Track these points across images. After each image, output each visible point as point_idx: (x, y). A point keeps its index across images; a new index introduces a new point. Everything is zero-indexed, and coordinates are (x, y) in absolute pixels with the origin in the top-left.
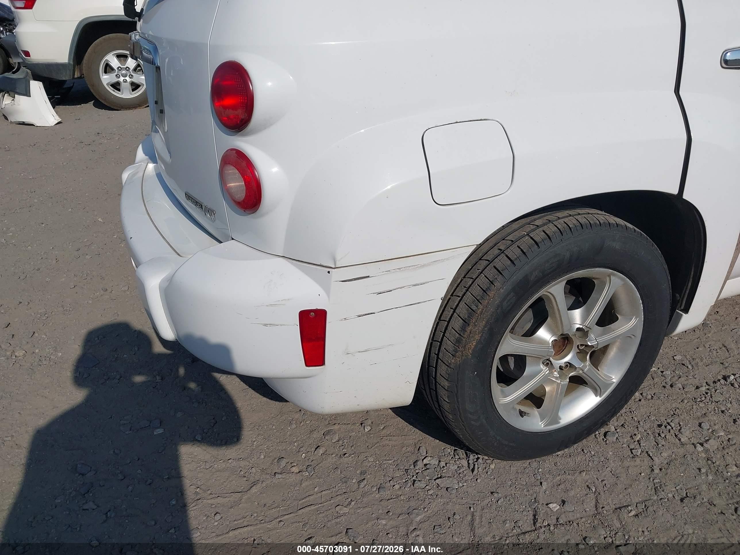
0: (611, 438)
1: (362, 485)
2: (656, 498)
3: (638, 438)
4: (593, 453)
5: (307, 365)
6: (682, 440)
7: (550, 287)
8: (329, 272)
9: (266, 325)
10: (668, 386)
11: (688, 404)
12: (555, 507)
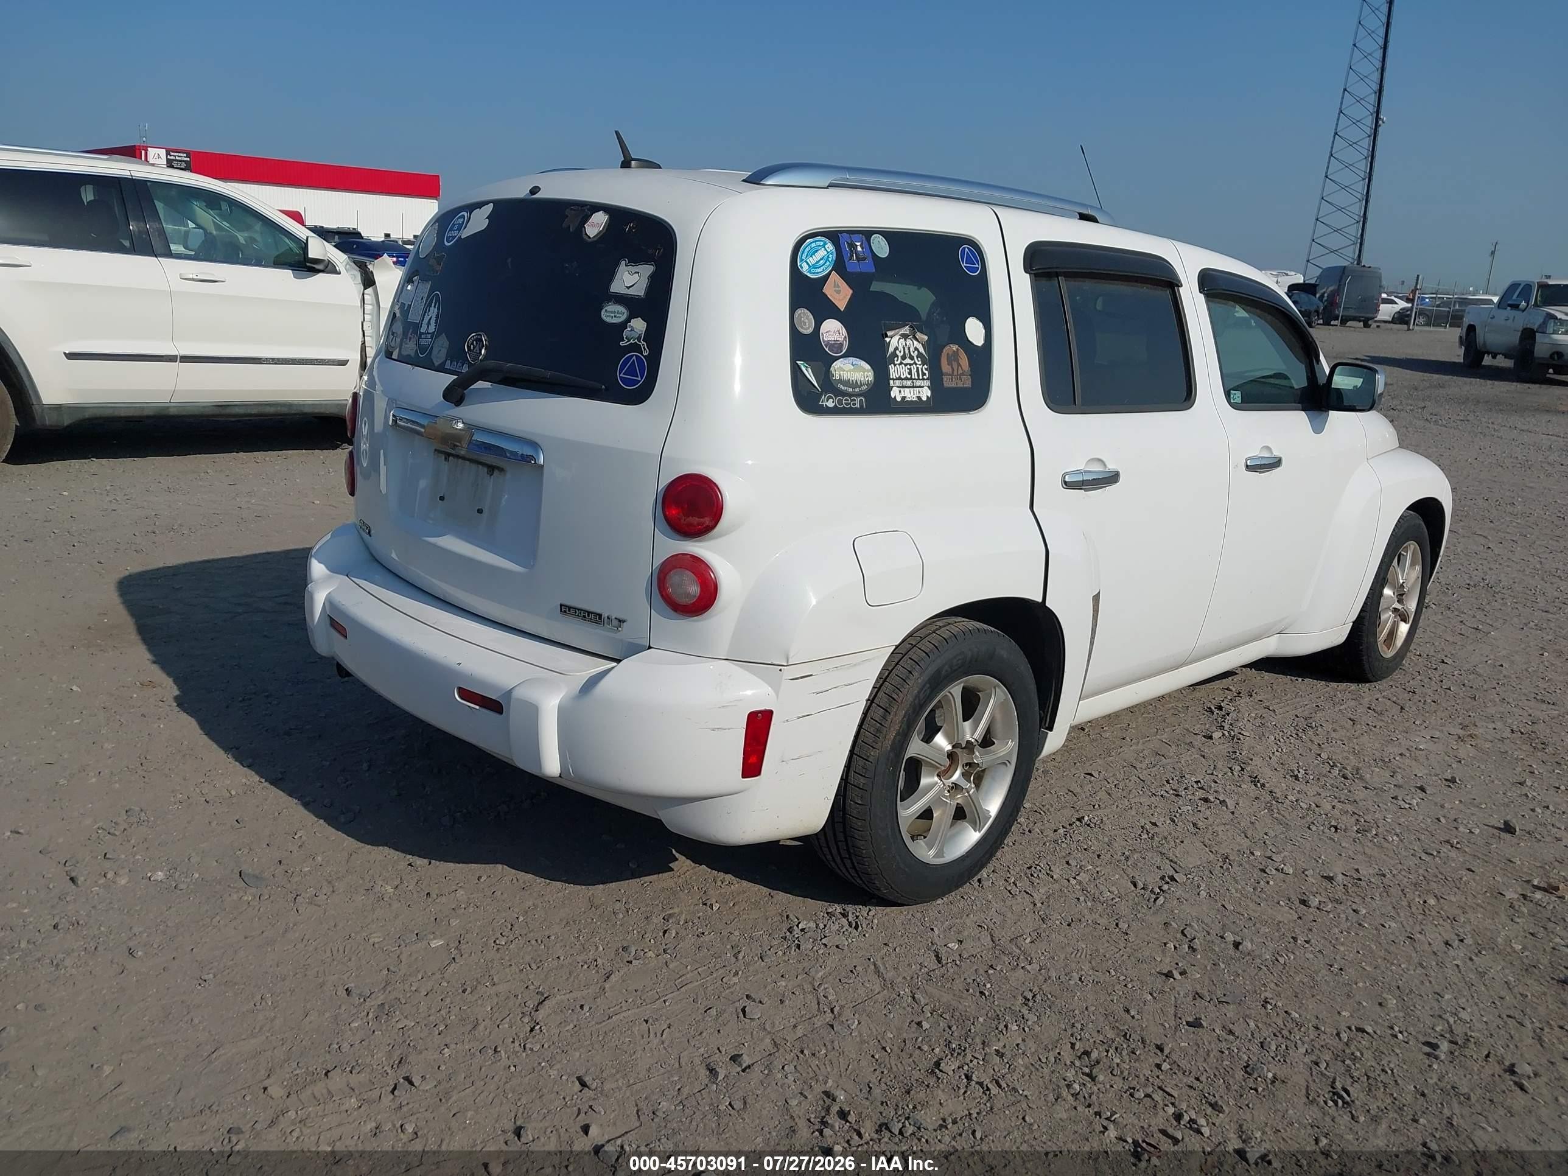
0: (985, 883)
1: (740, 956)
2: (1045, 926)
3: (1013, 881)
4: (973, 898)
5: (743, 777)
6: (1055, 877)
7: (952, 688)
8: (780, 670)
9: (713, 730)
10: (1027, 832)
11: (1051, 846)
12: (954, 946)
